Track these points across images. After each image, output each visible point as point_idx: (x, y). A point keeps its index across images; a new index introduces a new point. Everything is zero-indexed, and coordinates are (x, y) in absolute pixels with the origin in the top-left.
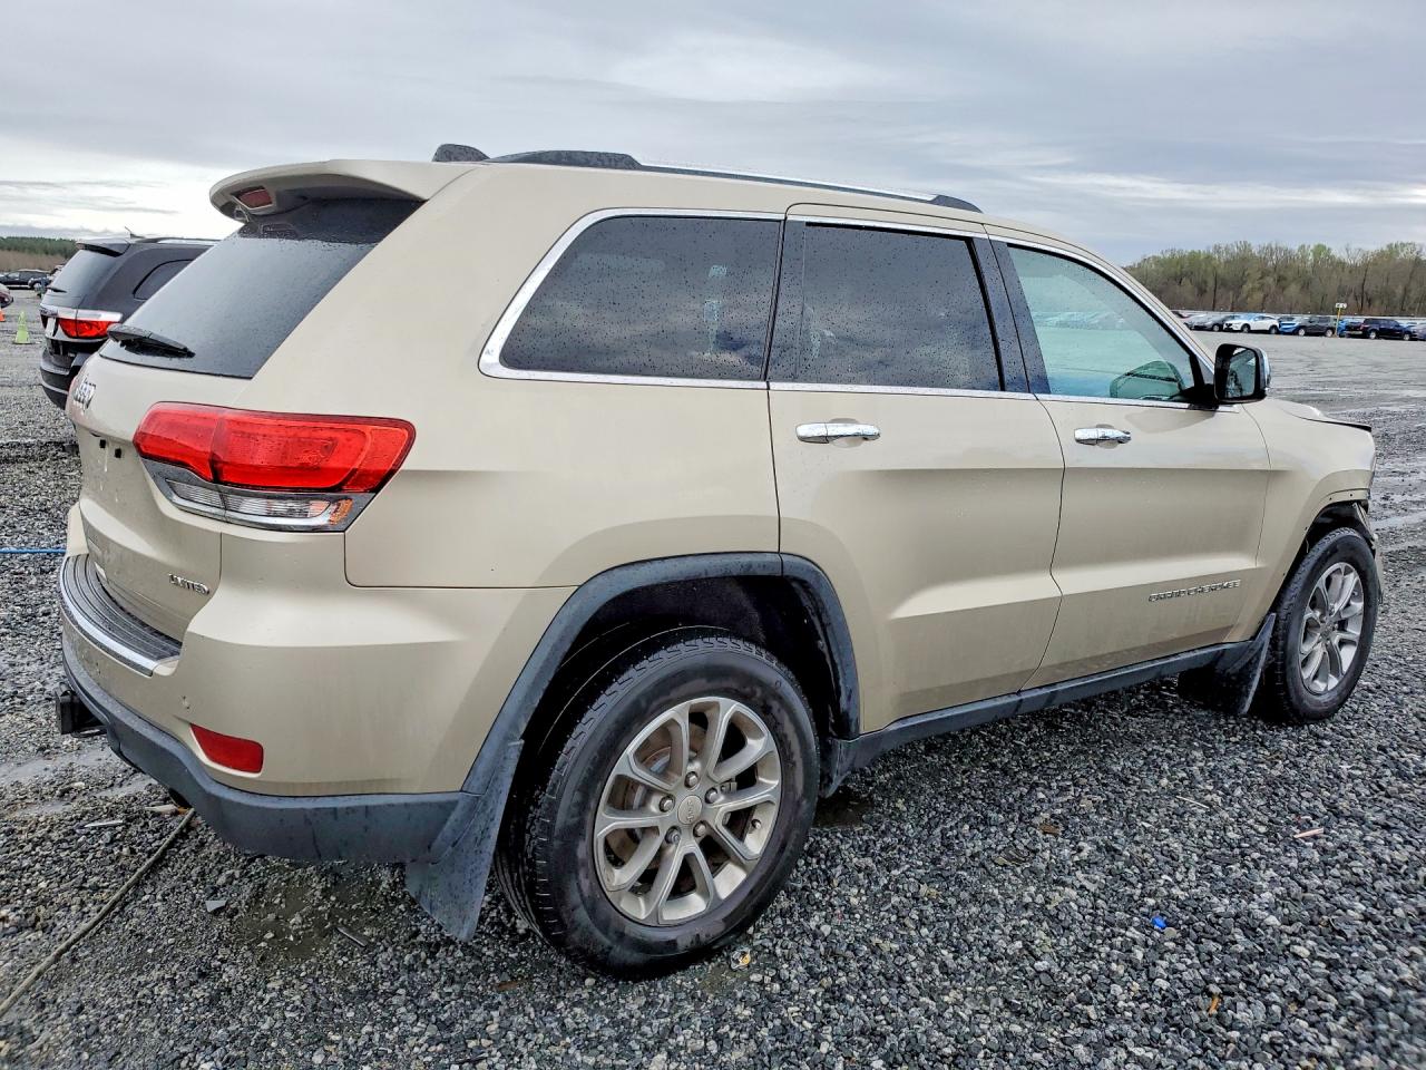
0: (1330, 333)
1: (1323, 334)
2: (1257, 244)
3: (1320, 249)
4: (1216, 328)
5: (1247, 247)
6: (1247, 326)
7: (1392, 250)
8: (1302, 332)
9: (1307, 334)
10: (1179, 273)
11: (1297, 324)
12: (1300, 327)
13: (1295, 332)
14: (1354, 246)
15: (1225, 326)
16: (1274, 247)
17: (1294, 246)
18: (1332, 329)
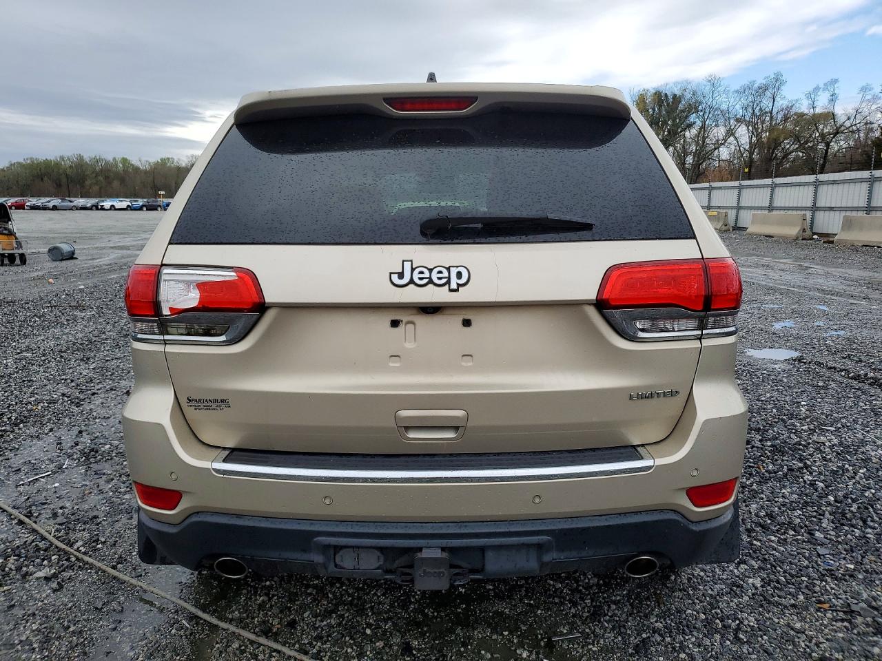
0: (159, 209)
1: (157, 210)
2: (87, 156)
3: (124, 160)
4: (94, 208)
5: (81, 157)
6: (112, 206)
7: (164, 162)
8: (145, 209)
9: (147, 210)
10: (40, 173)
11: (141, 204)
12: (143, 206)
13: (141, 209)
14: (144, 159)
15: (100, 207)
16: (98, 158)
17: (109, 158)
18: (160, 206)
